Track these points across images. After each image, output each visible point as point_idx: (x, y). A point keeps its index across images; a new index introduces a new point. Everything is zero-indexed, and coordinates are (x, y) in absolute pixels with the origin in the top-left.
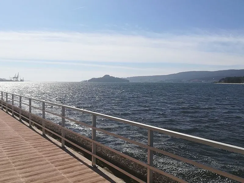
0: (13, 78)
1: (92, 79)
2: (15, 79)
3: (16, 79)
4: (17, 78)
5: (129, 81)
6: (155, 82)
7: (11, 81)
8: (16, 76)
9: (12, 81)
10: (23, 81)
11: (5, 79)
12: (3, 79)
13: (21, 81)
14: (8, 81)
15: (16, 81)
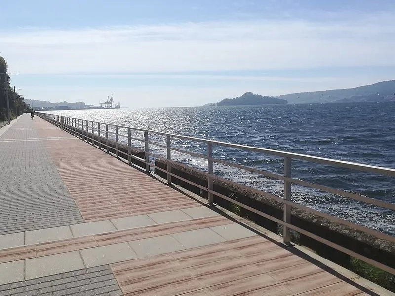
0: (105, 103)
1: (224, 100)
2: (107, 105)
3: (109, 104)
4: (111, 103)
5: (286, 101)
6: (332, 102)
7: (101, 108)
8: (109, 100)
9: (103, 108)
10: (120, 108)
12: (90, 105)
13: (115, 108)
14: (98, 108)
15: (109, 108)
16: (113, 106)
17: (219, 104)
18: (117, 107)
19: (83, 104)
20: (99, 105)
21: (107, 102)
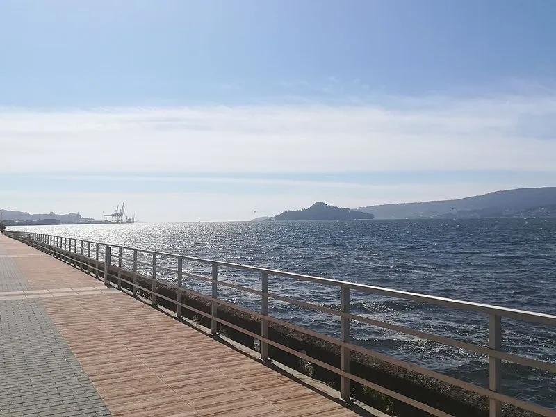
0: (113, 215)
1: (285, 212)
2: (115, 218)
3: (118, 217)
4: (121, 215)
7: (106, 222)
8: (119, 212)
9: (109, 222)
10: (134, 222)
11: (92, 219)
12: (88, 219)
13: (127, 222)
15: (118, 223)
16: (125, 220)
17: (277, 218)
18: (130, 221)
19: (78, 216)
20: (103, 219)
21: (116, 214)
